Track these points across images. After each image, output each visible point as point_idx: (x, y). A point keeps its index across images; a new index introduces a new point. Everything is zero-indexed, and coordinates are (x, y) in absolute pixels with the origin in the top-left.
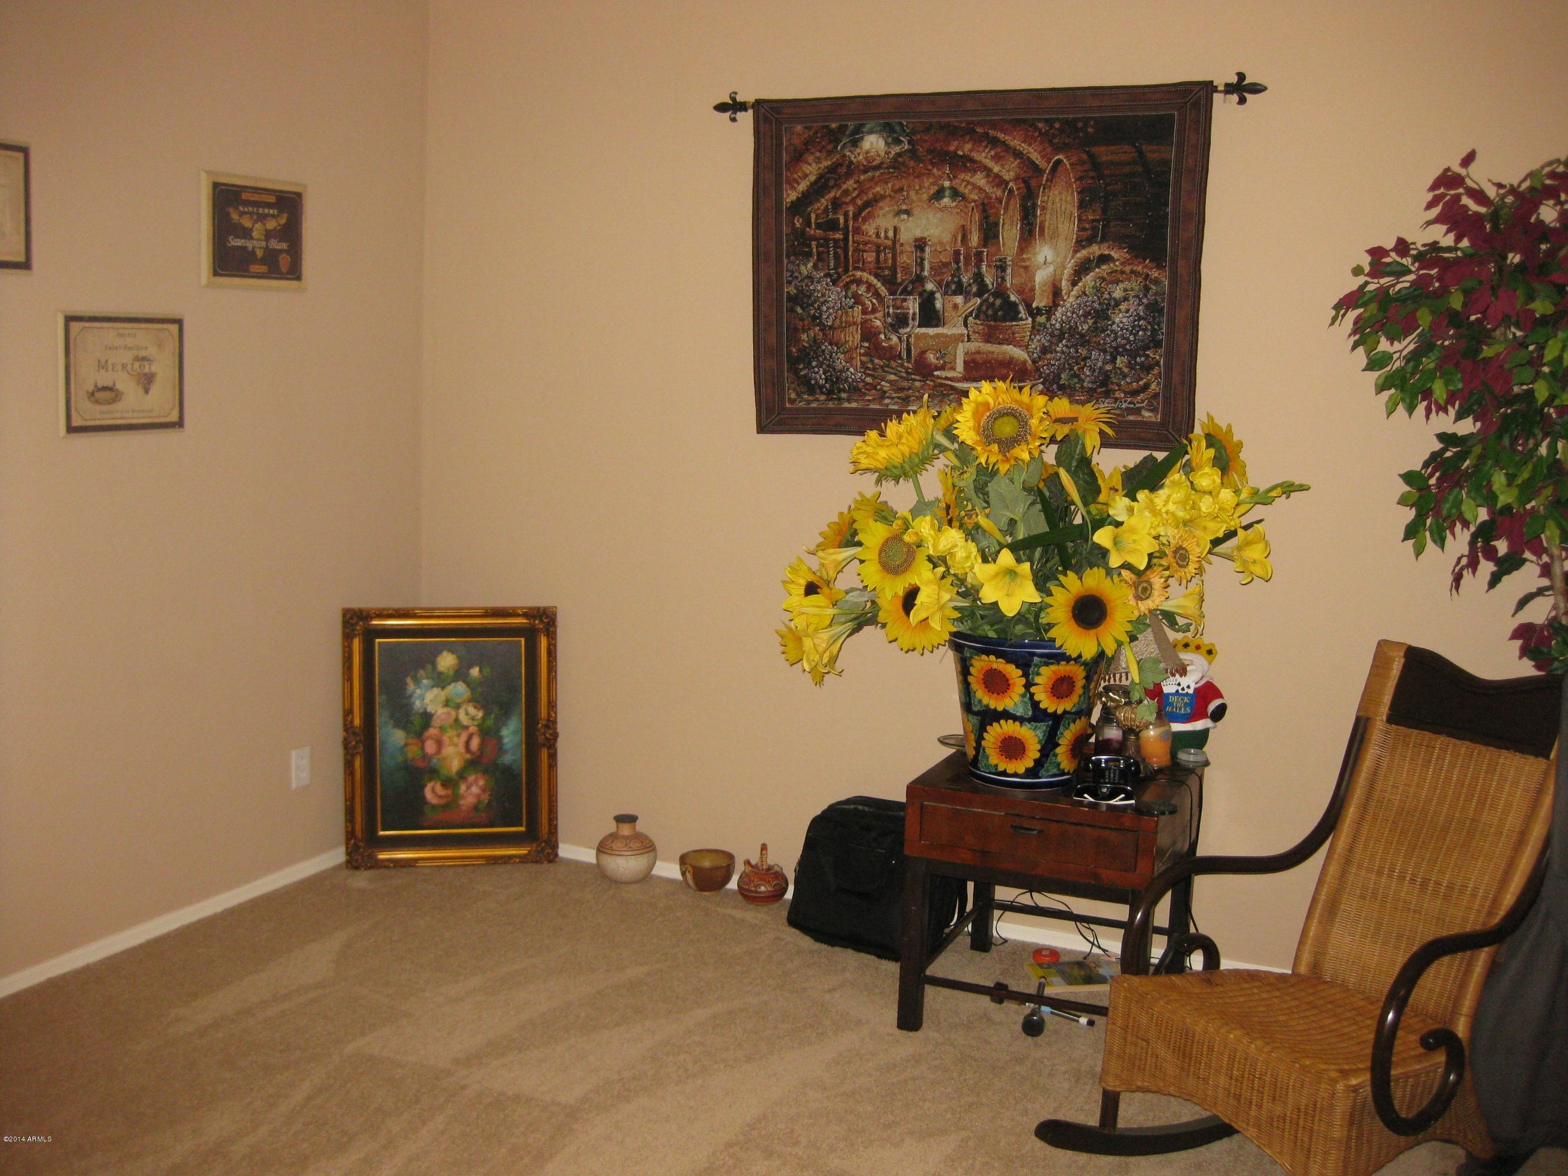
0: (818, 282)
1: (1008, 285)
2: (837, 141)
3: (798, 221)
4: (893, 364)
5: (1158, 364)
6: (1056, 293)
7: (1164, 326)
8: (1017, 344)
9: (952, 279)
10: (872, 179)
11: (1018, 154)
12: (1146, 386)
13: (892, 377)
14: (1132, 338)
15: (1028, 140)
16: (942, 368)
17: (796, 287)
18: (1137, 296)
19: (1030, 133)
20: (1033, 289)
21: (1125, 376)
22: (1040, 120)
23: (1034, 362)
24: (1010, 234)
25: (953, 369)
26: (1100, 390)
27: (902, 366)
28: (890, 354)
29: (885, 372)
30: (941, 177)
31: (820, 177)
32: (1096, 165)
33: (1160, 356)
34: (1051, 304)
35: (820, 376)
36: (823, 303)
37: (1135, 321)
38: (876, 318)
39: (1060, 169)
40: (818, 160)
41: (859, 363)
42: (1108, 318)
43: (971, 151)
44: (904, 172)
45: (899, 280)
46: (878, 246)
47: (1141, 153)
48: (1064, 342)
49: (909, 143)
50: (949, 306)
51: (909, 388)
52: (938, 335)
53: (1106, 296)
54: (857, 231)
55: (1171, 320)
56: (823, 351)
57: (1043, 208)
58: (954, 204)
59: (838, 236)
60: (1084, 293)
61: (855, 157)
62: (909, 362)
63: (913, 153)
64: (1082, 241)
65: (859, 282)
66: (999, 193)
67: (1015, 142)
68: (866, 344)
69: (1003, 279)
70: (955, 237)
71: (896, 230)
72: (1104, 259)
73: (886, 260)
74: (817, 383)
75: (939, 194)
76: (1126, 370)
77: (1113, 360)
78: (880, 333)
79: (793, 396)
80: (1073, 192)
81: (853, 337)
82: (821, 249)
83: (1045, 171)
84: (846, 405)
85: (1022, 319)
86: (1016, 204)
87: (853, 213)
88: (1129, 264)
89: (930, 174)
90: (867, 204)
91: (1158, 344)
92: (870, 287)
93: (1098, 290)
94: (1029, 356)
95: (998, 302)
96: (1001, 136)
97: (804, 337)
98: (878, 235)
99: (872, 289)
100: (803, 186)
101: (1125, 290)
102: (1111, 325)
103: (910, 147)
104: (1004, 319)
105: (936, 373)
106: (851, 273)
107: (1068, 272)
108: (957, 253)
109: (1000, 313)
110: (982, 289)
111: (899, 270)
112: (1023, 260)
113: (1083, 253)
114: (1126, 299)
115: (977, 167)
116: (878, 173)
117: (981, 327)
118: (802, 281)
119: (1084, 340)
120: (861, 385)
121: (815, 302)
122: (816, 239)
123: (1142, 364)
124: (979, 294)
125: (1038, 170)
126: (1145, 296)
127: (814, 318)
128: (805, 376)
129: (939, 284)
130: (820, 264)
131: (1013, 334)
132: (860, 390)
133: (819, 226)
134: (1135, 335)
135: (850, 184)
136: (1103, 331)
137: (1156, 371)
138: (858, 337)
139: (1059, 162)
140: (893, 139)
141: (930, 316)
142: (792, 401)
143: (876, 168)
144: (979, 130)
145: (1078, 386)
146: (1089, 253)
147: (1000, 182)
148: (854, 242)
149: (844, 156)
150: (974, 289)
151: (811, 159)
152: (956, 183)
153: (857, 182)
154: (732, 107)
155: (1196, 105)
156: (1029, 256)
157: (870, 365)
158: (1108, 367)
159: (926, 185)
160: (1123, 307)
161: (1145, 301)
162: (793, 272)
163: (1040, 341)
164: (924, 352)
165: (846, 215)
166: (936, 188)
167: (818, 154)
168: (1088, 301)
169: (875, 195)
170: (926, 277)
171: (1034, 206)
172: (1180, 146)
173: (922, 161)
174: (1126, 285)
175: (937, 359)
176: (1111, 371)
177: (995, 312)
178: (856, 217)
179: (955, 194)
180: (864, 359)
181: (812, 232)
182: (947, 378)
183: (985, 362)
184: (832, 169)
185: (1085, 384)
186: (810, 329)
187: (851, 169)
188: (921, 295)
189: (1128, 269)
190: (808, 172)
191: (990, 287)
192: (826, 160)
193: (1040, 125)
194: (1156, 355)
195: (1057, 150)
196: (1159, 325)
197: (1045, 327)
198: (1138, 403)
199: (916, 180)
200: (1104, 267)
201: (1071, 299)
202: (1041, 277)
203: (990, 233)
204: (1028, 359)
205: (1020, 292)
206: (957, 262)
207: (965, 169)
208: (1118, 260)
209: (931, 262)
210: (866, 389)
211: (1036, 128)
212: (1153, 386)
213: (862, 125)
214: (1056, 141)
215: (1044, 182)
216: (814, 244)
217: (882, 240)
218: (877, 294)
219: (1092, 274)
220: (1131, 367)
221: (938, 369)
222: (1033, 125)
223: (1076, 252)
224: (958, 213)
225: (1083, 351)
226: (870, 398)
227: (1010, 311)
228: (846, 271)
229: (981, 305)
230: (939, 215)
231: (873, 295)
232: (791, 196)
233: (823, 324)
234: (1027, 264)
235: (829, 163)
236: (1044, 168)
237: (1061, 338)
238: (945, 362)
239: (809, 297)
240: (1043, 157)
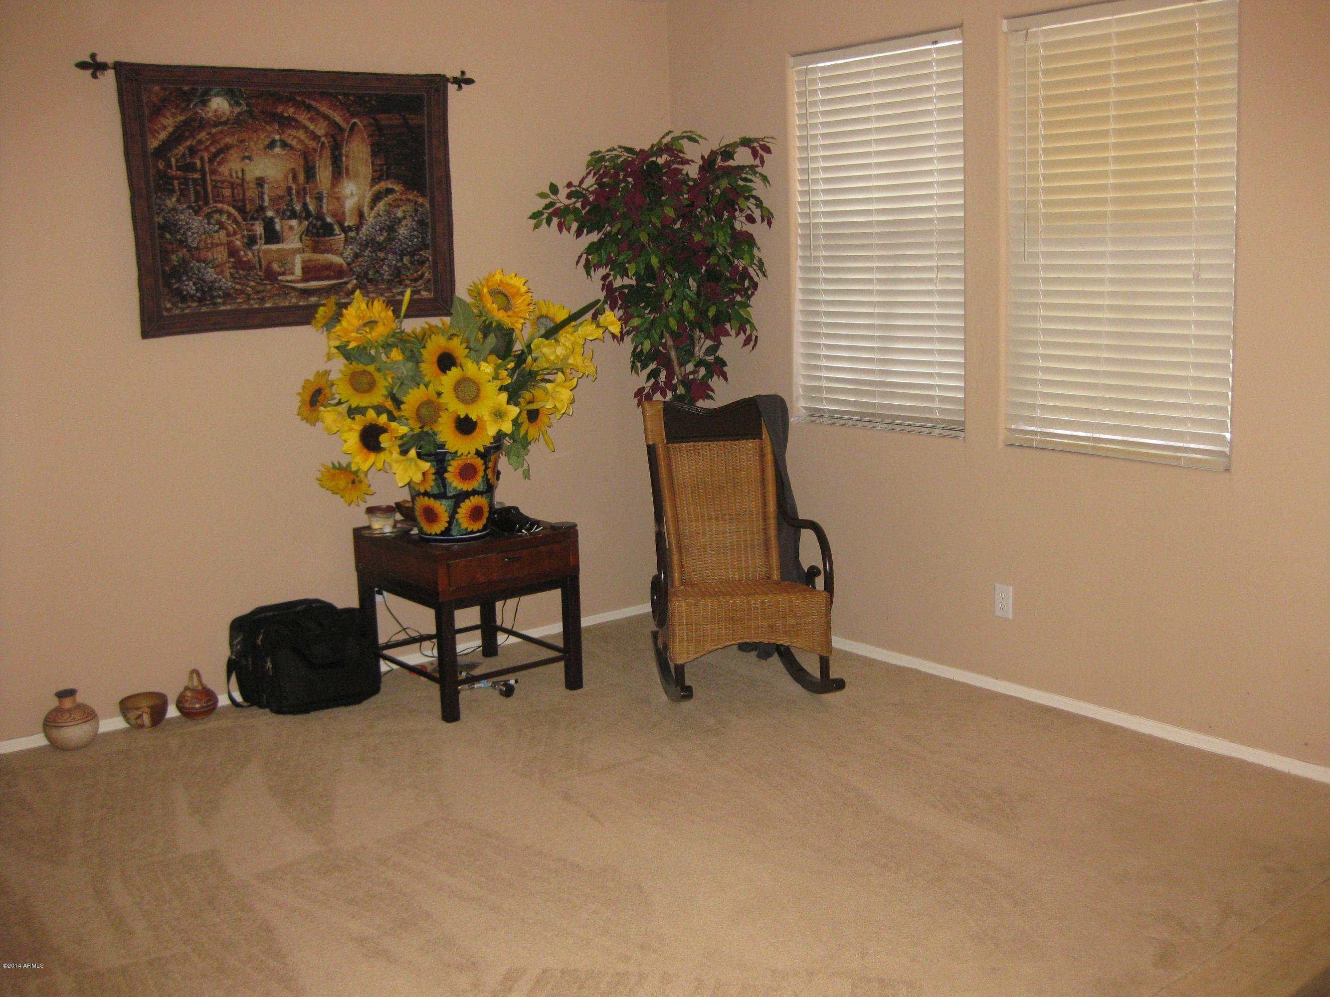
0: (181, 213)
1: (325, 211)
2: (189, 101)
3: (161, 164)
4: (252, 273)
5: (428, 259)
6: (361, 215)
7: (429, 235)
8: (334, 252)
9: (287, 207)
10: (222, 132)
11: (326, 117)
12: (422, 276)
13: (252, 283)
14: (410, 243)
15: (333, 107)
16: (284, 274)
17: (164, 219)
18: (411, 216)
19: (334, 103)
20: (344, 213)
21: (409, 270)
22: (340, 94)
23: (348, 264)
24: (324, 174)
25: (292, 273)
26: (396, 280)
27: (257, 274)
28: (248, 266)
29: (248, 280)
30: (272, 132)
31: (177, 128)
32: (380, 128)
33: (429, 254)
34: (359, 224)
35: (190, 287)
36: (187, 230)
37: (411, 232)
38: (237, 239)
39: (356, 129)
40: (174, 115)
41: (229, 275)
42: (395, 231)
43: (294, 113)
44: (244, 127)
45: (248, 210)
46: (232, 184)
47: (404, 118)
48: (369, 249)
49: (247, 105)
50: (286, 228)
51: (263, 291)
52: (278, 250)
53: (393, 216)
54: (213, 172)
55: (434, 230)
56: (192, 268)
57: (347, 156)
58: (284, 152)
59: (197, 176)
60: (379, 215)
61: (205, 114)
62: (261, 271)
63: (250, 113)
64: (375, 179)
65: (221, 212)
66: (314, 144)
67: (324, 108)
68: (232, 260)
69: (321, 207)
70: (287, 177)
71: (243, 171)
72: (389, 191)
73: (238, 194)
74: (188, 293)
75: (272, 145)
76: (409, 265)
77: (401, 260)
78: (241, 250)
79: (169, 305)
80: (367, 146)
81: (221, 255)
82: (182, 187)
83: (346, 130)
84: (222, 308)
85: (336, 235)
86: (327, 153)
87: (209, 158)
88: (405, 194)
89: (264, 129)
90: (220, 151)
91: (426, 247)
92: (230, 215)
93: (388, 213)
94: (345, 260)
95: (319, 223)
96: (314, 103)
97: (174, 257)
98: (231, 176)
99: (232, 218)
100: (163, 135)
101: (404, 212)
102: (398, 235)
103: (248, 109)
104: (324, 236)
105: (280, 278)
106: (211, 206)
107: (367, 201)
108: (289, 189)
109: (321, 231)
110: (308, 215)
111: (247, 202)
112: (335, 193)
113: (377, 188)
114: (405, 218)
115: (299, 126)
116: (226, 128)
117: (310, 242)
118: (169, 212)
119: (380, 247)
120: (232, 291)
121: (181, 228)
122: (178, 179)
123: (418, 261)
124: (306, 218)
125: (341, 129)
126: (416, 215)
127: (181, 242)
128: (177, 289)
129: (277, 211)
130: (182, 199)
131: (331, 245)
132: (231, 295)
133: (179, 168)
134: (412, 241)
135: (203, 135)
136: (394, 240)
137: (427, 265)
138: (226, 255)
139: (355, 124)
140: (235, 101)
141: (272, 236)
142: (169, 310)
143: (226, 123)
144: (299, 98)
145: (380, 278)
146: (380, 187)
147: (315, 137)
148: (212, 181)
149: (197, 113)
150: (304, 215)
151: (168, 114)
152: (284, 137)
153: (209, 134)
154: (94, 66)
155: (437, 90)
156: (339, 190)
157: (237, 276)
158: (399, 264)
159: (262, 137)
160: (404, 223)
161: (416, 218)
162: (160, 206)
163: (352, 249)
164: (270, 263)
165: (202, 159)
166: (270, 140)
167: (174, 110)
168: (381, 221)
169: (226, 145)
170: (266, 207)
171: (341, 155)
172: (429, 116)
173: (258, 120)
174: (404, 208)
175: (280, 267)
176: (401, 267)
177: (318, 230)
178: (211, 161)
179: (284, 145)
180: (232, 271)
181: (174, 173)
182: (287, 281)
183: (315, 267)
184: (186, 123)
185: (385, 277)
186: (178, 251)
187: (203, 124)
188: (263, 220)
189: (404, 197)
190: (167, 125)
191: (313, 213)
192: (181, 115)
193: (340, 97)
194: (427, 254)
195: (353, 115)
196: (426, 234)
197: (355, 239)
198: (418, 286)
199: (255, 134)
200: (390, 197)
201: (370, 220)
202: (350, 204)
203: (310, 173)
204: (344, 262)
205: (334, 215)
206: (290, 194)
207: (291, 127)
208: (398, 192)
209: (269, 196)
210: (237, 294)
211: (338, 100)
212: (427, 275)
213: (210, 90)
214: (352, 109)
215: (346, 138)
216: (176, 182)
217: (234, 180)
218: (235, 221)
219: (383, 201)
220: (412, 263)
221: (280, 274)
222: (336, 97)
223: (372, 186)
224: (288, 159)
225: (382, 255)
226: (241, 301)
227: (328, 230)
228: (207, 203)
229: (308, 226)
230: (273, 160)
231: (233, 222)
232: (154, 144)
233: (190, 246)
234: (339, 195)
235: (184, 118)
236: (345, 128)
237: (366, 246)
238: (285, 269)
239: (176, 225)
240: (344, 120)
